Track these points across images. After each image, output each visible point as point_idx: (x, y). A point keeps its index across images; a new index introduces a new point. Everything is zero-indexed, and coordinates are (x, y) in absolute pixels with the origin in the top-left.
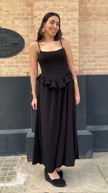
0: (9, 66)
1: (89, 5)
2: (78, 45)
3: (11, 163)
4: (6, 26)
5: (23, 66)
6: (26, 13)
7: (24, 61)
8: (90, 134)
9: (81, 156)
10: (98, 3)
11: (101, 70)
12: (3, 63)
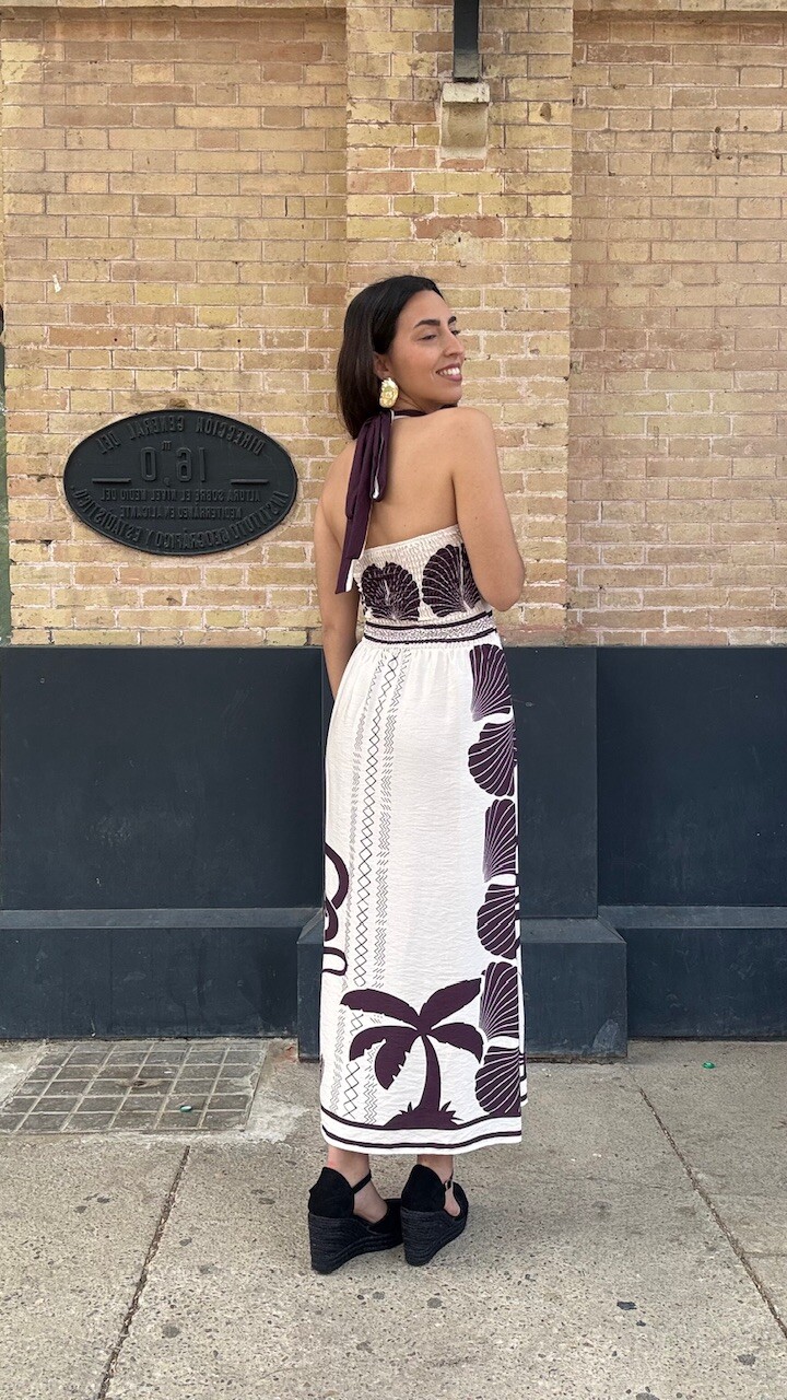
0: (220, 597)
1: (628, 296)
2: (561, 494)
3: (223, 1065)
4: (210, 397)
5: (287, 596)
6: (308, 331)
7: (290, 571)
8: (616, 939)
9: (563, 1046)
10: (675, 284)
11: (683, 623)
12: (187, 578)
